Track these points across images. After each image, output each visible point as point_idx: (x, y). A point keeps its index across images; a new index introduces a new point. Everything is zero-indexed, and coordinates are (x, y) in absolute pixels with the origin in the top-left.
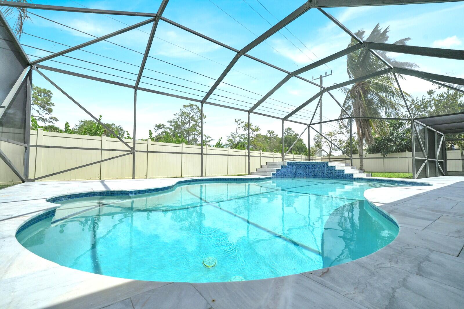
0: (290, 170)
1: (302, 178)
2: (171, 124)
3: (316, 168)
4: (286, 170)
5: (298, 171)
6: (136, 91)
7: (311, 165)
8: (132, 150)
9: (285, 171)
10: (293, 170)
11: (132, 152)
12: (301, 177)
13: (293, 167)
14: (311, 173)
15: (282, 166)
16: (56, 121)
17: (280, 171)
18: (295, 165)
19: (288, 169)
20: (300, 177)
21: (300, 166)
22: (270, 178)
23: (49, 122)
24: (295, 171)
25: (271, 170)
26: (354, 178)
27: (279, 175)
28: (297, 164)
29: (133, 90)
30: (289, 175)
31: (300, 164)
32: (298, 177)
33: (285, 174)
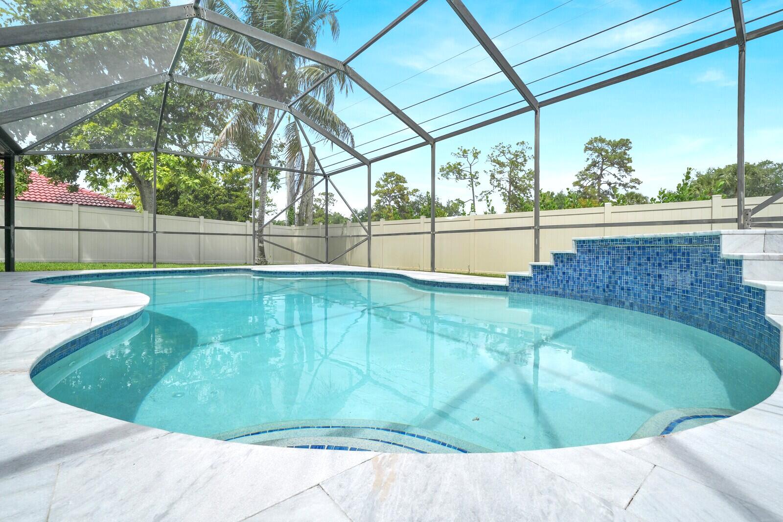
0: (590, 271)
3: (688, 266)
4: (575, 270)
5: (620, 278)
7: (671, 252)
9: (571, 272)
10: (600, 273)
12: (632, 306)
14: (670, 293)
15: (558, 256)
16: (639, 184)
17: (553, 273)
18: (609, 253)
19: (582, 267)
20: (627, 304)
21: (629, 258)
23: (631, 188)
24: (606, 275)
27: (545, 284)
28: (614, 249)
30: (585, 288)
31: (628, 248)
33: (571, 283)
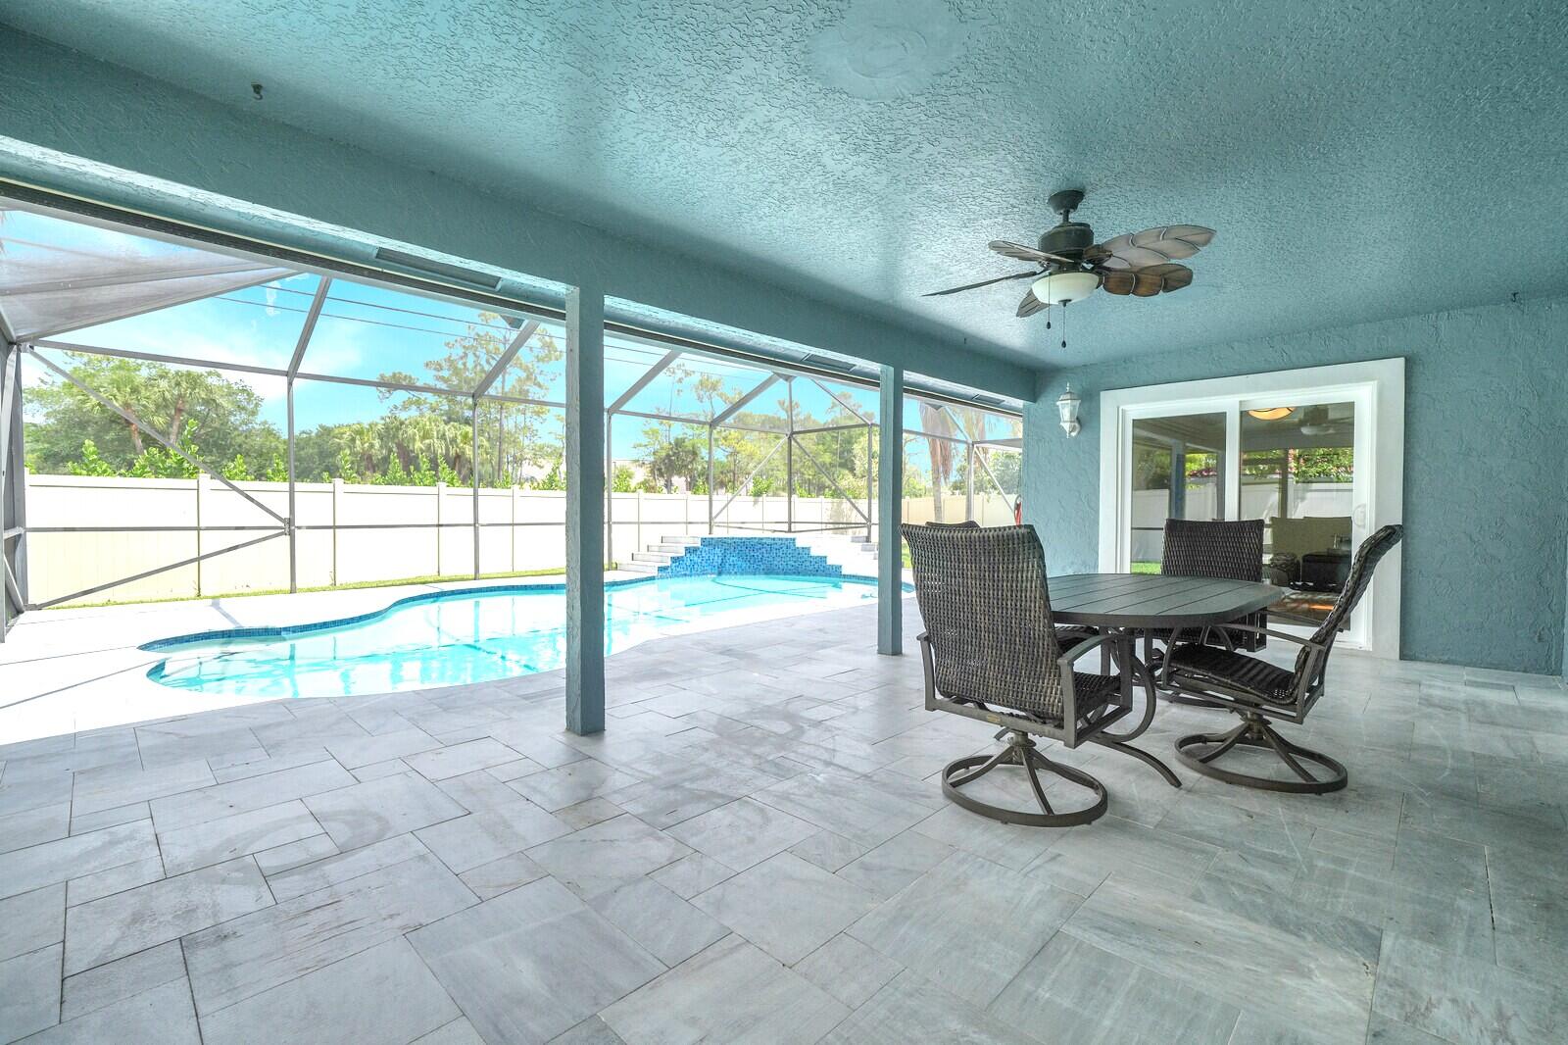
0: (709, 557)
1: (738, 576)
2: (441, 374)
3: (771, 550)
4: (698, 557)
5: (729, 559)
6: (290, 384)
7: (760, 544)
8: (287, 526)
10: (716, 557)
11: (287, 530)
13: (717, 550)
14: (759, 564)
15: (687, 549)
17: (683, 561)
18: (722, 545)
19: (704, 555)
20: (733, 573)
21: (735, 548)
22: (652, 578)
24: (720, 558)
25: (659, 559)
26: (844, 575)
27: (678, 569)
28: (725, 542)
29: (285, 379)
30: (705, 568)
31: (734, 542)
32: (730, 573)
33: (696, 566)
